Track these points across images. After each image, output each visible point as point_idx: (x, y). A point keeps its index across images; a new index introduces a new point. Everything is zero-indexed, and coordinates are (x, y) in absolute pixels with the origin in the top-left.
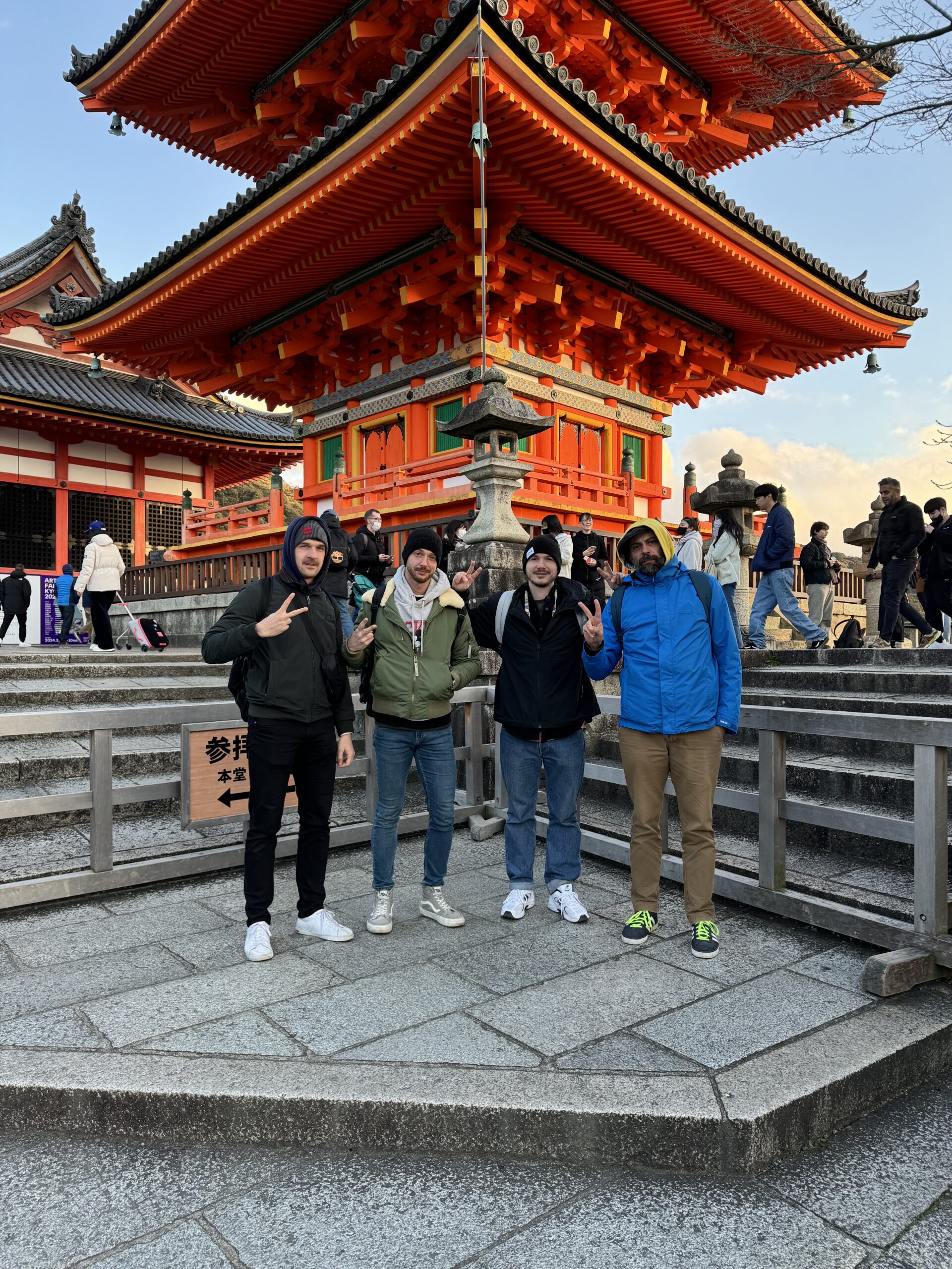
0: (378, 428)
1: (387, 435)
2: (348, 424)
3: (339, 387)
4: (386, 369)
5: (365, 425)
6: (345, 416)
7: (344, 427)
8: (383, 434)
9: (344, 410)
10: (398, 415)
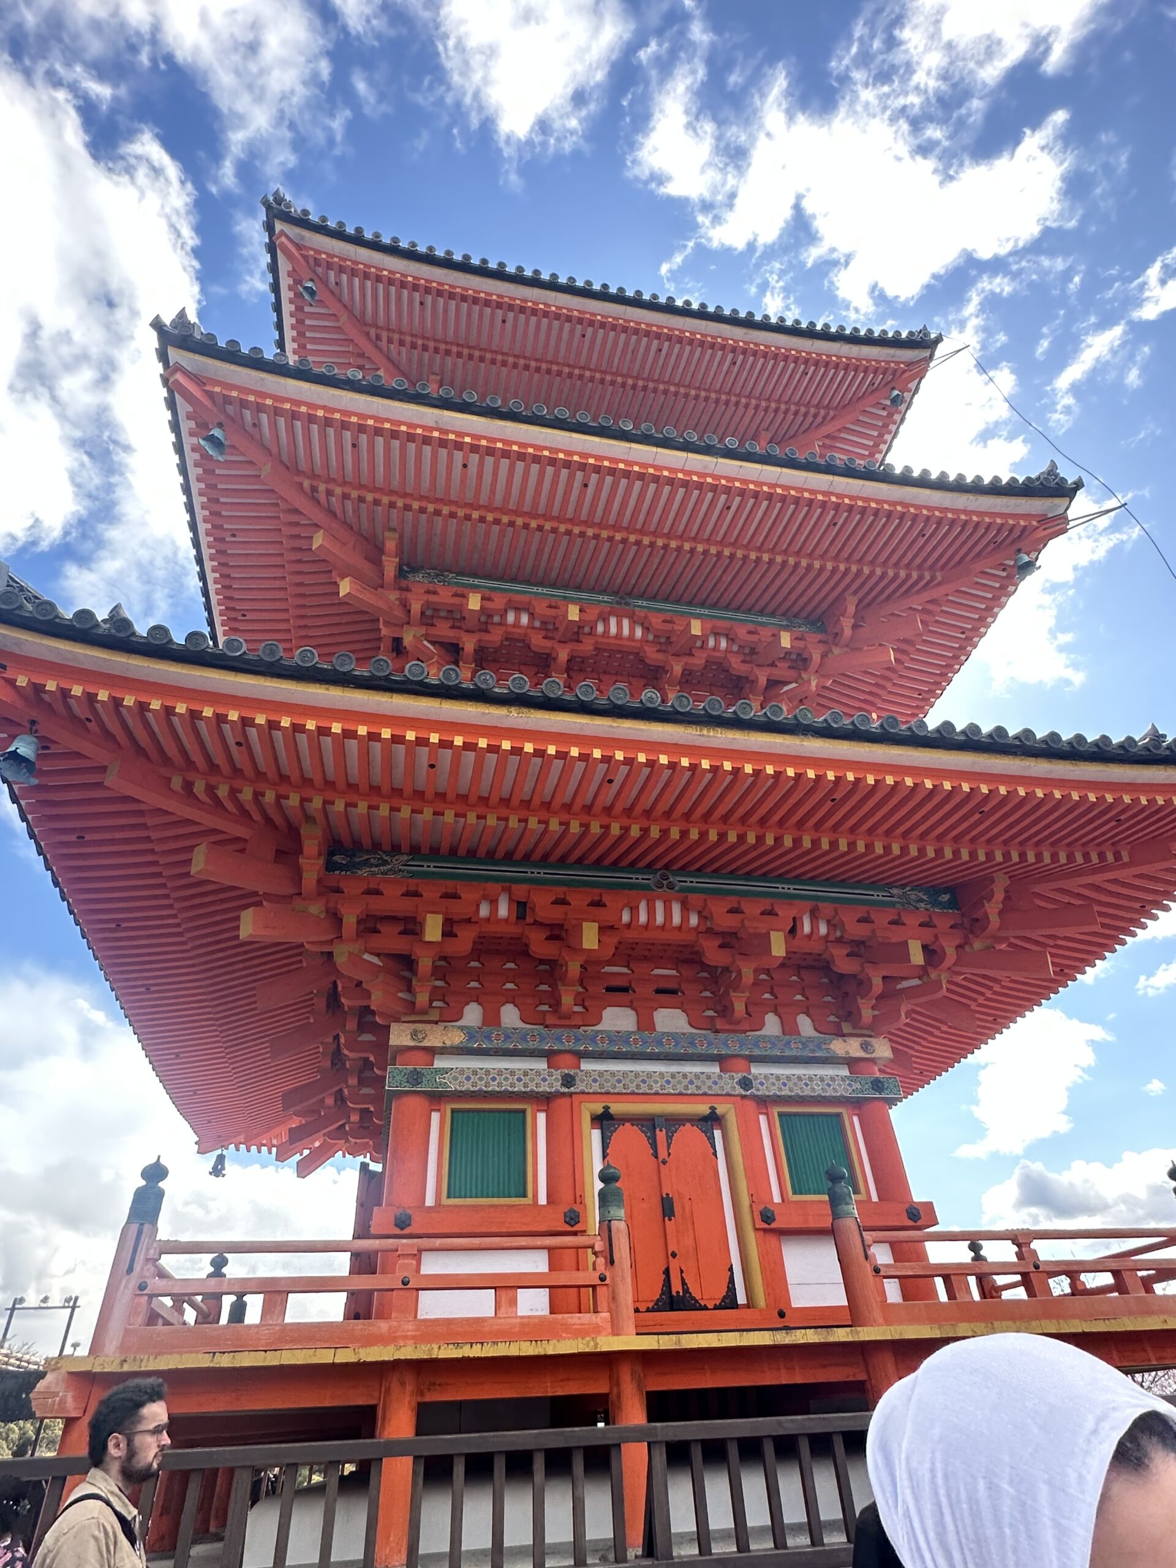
0: (648, 1123)
1: (669, 1138)
2: (571, 1095)
4: (646, 1024)
5: (616, 1108)
6: (568, 1081)
7: (545, 1100)
8: (661, 1135)
10: (713, 1109)
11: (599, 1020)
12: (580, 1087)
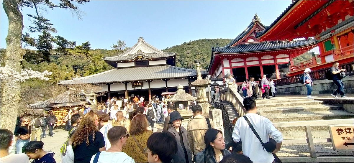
3: (327, 28)
9: (330, 33)
11: (338, 23)
12: (333, 35)
